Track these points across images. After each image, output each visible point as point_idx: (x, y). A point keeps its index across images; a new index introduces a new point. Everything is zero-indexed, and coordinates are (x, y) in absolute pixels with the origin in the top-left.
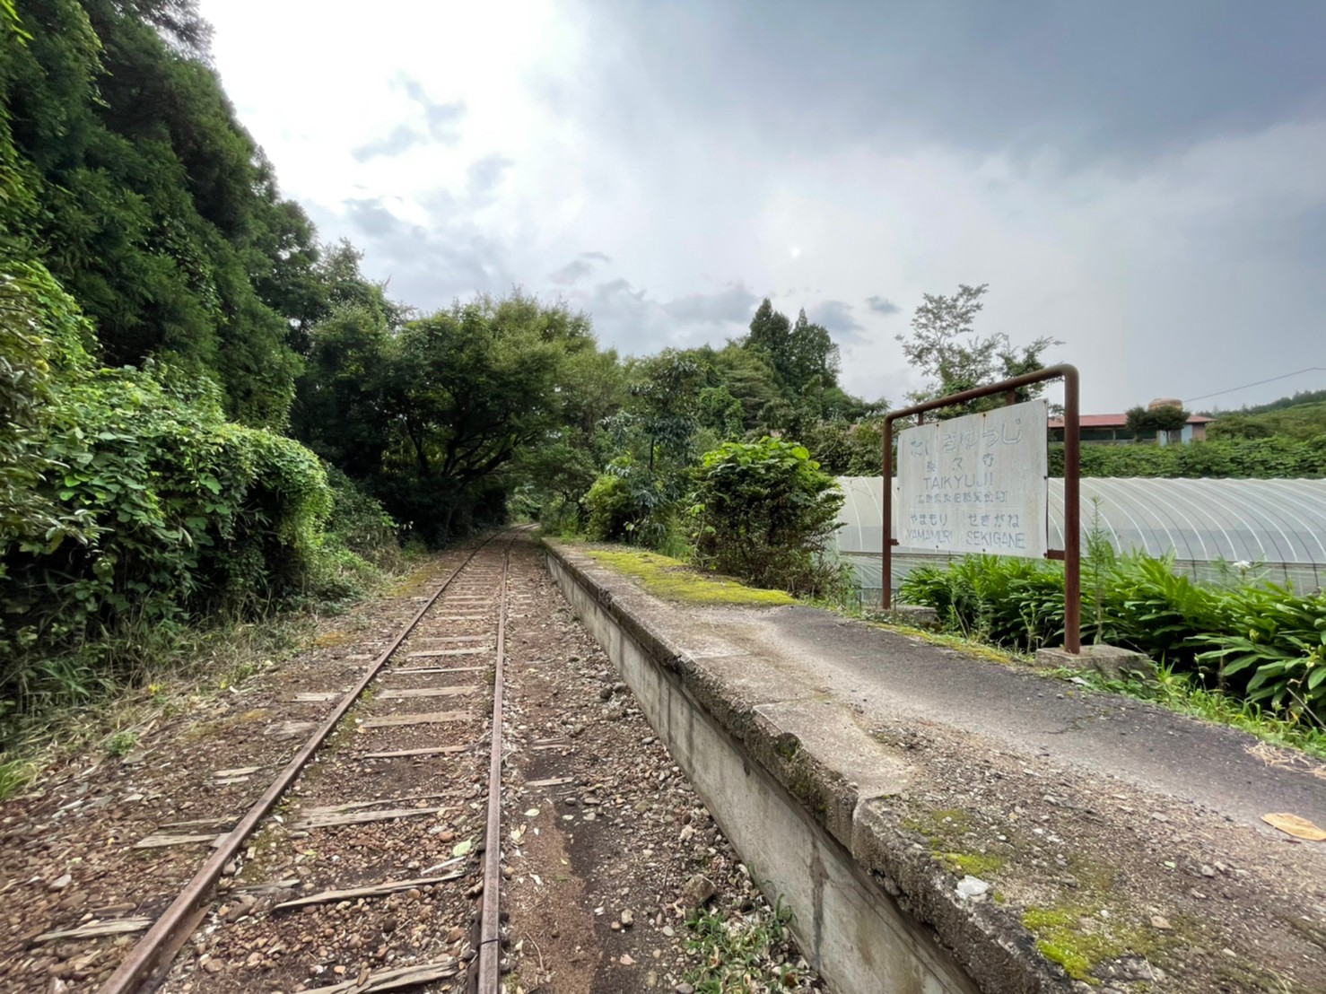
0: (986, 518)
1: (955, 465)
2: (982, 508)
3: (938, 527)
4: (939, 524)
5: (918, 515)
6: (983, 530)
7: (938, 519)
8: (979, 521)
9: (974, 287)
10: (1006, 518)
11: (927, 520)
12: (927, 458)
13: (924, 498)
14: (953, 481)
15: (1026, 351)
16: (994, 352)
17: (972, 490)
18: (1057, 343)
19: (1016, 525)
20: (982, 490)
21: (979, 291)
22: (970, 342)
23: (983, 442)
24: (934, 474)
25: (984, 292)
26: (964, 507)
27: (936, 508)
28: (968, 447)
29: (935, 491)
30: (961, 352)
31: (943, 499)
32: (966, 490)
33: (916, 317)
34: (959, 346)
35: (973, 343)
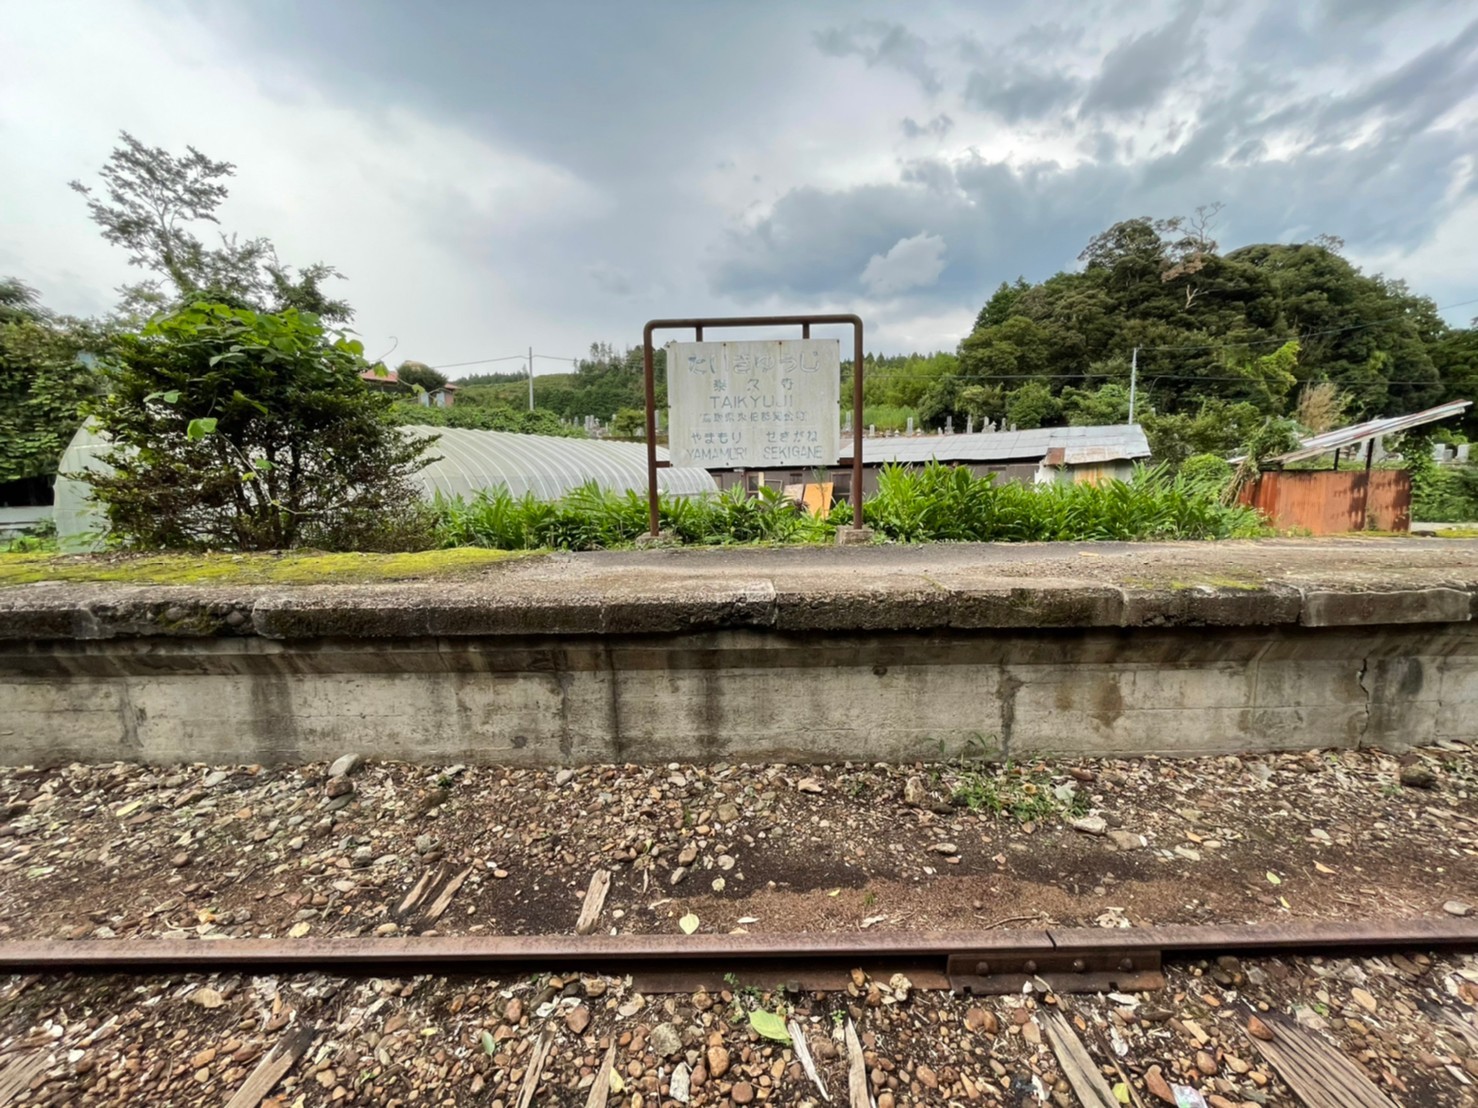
0: (785, 434)
1: (751, 384)
2: (781, 426)
3: (730, 444)
4: (731, 442)
5: (702, 434)
6: (782, 445)
7: (730, 437)
8: (778, 437)
9: (215, 161)
10: (806, 434)
11: (716, 438)
12: (714, 377)
13: (712, 417)
14: (748, 400)
15: (303, 273)
16: (259, 263)
17: (771, 410)
18: (339, 276)
19: (814, 440)
20: (782, 411)
21: (221, 169)
22: (224, 237)
23: (781, 367)
24: (723, 394)
25: (229, 173)
26: (762, 425)
27: (727, 427)
28: (765, 370)
29: (727, 409)
30: (196, 247)
31: (736, 418)
32: (765, 410)
33: (112, 163)
34: (192, 237)
35: (229, 240)
